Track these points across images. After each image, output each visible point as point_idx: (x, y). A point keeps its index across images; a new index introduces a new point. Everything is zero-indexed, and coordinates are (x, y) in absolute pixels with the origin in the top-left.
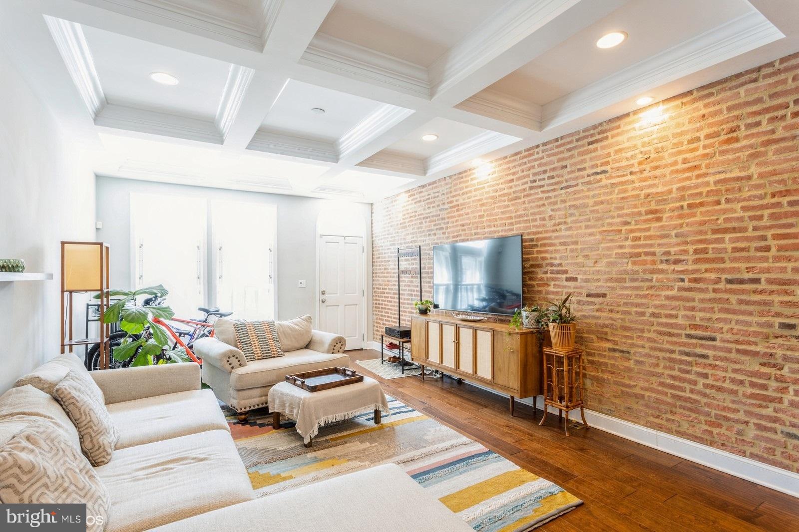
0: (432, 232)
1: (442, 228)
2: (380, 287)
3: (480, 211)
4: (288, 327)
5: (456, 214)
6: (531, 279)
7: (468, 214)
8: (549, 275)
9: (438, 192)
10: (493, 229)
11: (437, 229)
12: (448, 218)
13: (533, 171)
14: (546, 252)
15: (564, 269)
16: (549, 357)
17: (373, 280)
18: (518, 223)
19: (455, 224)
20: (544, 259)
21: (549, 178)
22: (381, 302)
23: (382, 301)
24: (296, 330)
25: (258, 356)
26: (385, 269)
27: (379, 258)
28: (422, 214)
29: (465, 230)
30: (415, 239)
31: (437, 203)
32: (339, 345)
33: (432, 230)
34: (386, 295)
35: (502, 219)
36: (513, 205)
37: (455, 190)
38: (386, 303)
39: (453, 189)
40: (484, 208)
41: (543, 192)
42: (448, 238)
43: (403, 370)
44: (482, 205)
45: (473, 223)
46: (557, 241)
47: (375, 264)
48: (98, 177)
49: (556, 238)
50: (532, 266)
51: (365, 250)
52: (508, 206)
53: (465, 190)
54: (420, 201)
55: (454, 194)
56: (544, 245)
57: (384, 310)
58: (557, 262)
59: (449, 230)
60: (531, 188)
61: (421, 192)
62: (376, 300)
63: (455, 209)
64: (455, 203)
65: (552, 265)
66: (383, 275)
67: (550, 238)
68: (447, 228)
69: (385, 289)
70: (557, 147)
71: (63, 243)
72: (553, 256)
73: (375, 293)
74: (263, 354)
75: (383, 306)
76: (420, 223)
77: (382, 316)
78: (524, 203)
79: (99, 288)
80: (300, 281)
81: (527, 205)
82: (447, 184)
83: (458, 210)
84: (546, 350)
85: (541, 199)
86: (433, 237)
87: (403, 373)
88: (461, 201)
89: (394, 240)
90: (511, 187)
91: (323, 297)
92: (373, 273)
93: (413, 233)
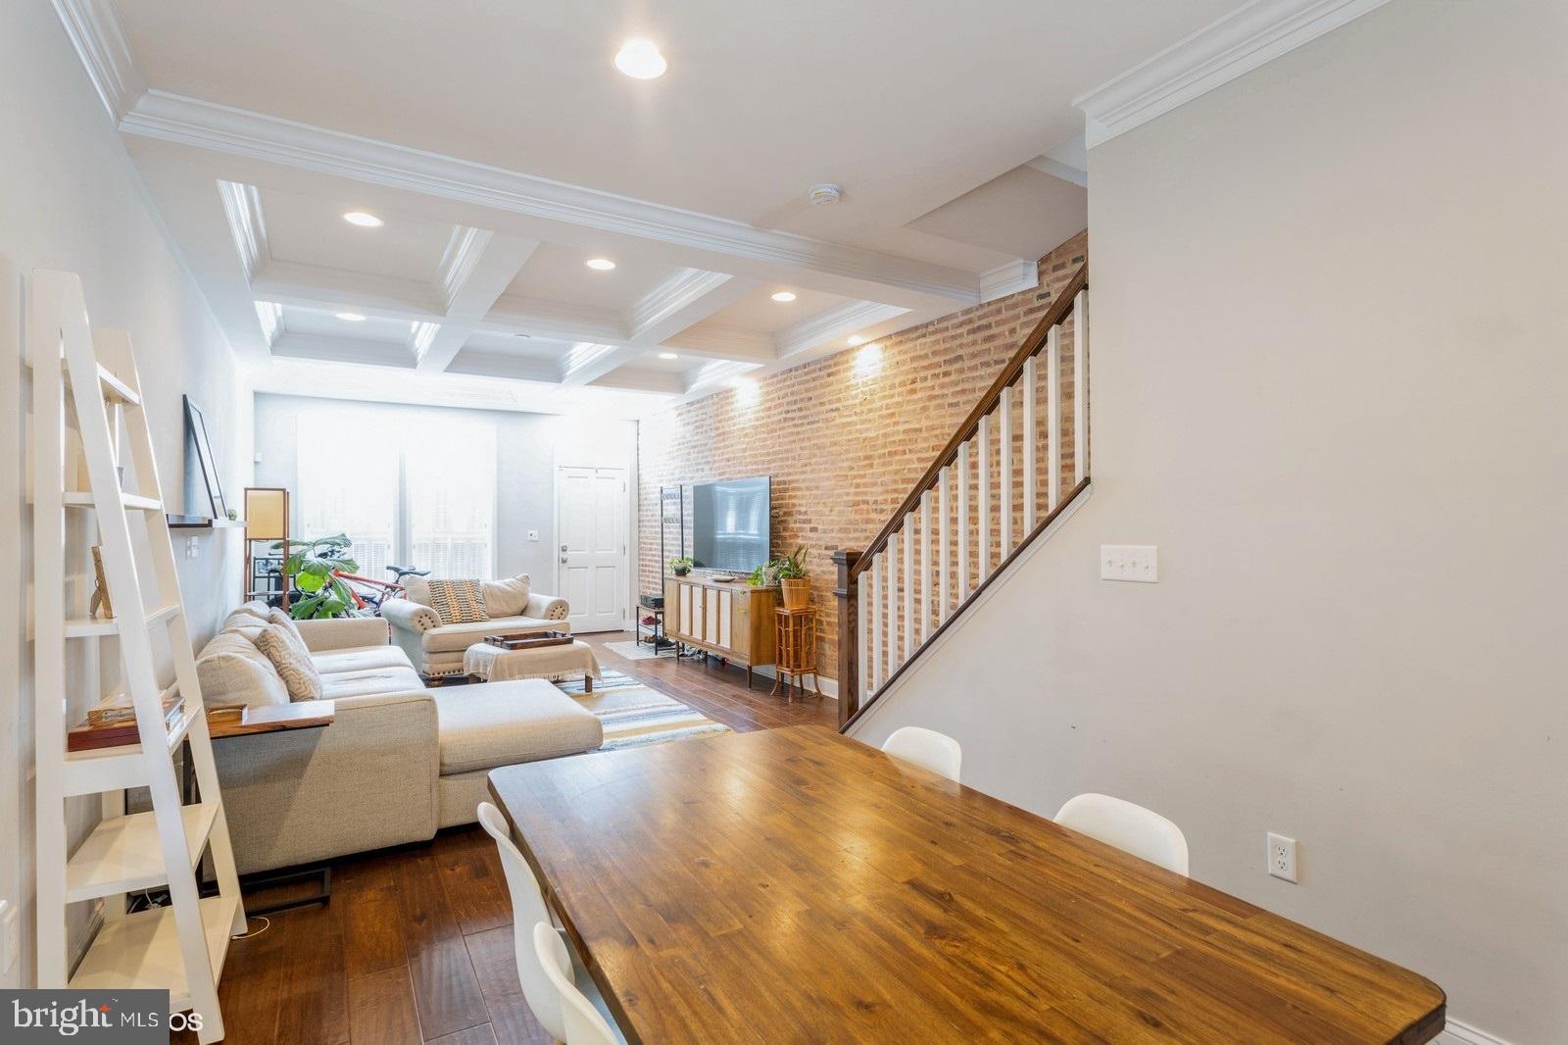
0: (700, 467)
1: (708, 462)
2: (646, 540)
3: (743, 442)
5: (722, 444)
6: (785, 530)
7: (732, 446)
8: (798, 525)
9: (706, 413)
10: (755, 467)
11: (705, 463)
12: (716, 449)
13: (787, 400)
14: (795, 497)
15: (808, 517)
17: (639, 532)
18: (774, 461)
19: (721, 458)
20: (794, 505)
21: (800, 409)
22: (647, 563)
23: (650, 561)
26: (652, 516)
27: (646, 499)
28: (690, 441)
29: (729, 466)
30: (683, 474)
31: (705, 428)
33: (700, 464)
34: (653, 553)
35: (761, 455)
36: (772, 438)
37: (722, 414)
38: (654, 564)
39: (719, 412)
40: (747, 440)
41: (795, 426)
42: (714, 475)
44: (746, 435)
45: (738, 458)
46: (803, 485)
47: (642, 508)
49: (804, 480)
50: (785, 513)
51: (628, 489)
52: (765, 439)
53: (730, 414)
54: (688, 424)
55: (720, 418)
56: (794, 489)
57: (651, 574)
58: (803, 509)
59: (716, 465)
60: (785, 420)
61: (689, 411)
62: (643, 560)
63: (721, 438)
64: (721, 431)
65: (800, 513)
66: (651, 524)
67: (796, 481)
68: (715, 462)
69: (652, 544)
70: (806, 374)
72: (801, 502)
73: (640, 548)
75: (651, 569)
76: (689, 454)
77: (649, 582)
78: (779, 437)
79: (282, 537)
81: (781, 440)
82: (714, 404)
83: (724, 440)
85: (792, 433)
86: (700, 474)
88: (727, 429)
89: (662, 475)
90: (769, 417)
92: (639, 521)
93: (681, 467)
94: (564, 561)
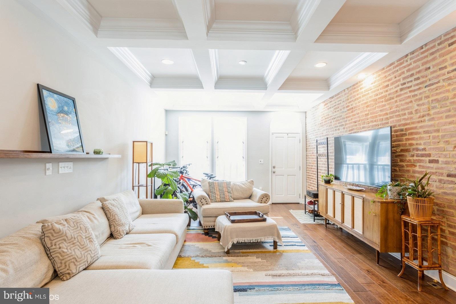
0: (338, 128)
1: (343, 125)
2: (310, 164)
3: (366, 111)
4: (239, 185)
5: (351, 114)
6: (402, 161)
7: (358, 114)
8: (415, 158)
9: (341, 100)
10: (374, 123)
11: (340, 126)
12: (347, 117)
13: (403, 76)
14: (413, 139)
15: (427, 153)
16: (406, 224)
17: (307, 160)
18: (391, 117)
19: (350, 121)
20: (411, 145)
21: (416, 79)
22: (310, 174)
23: (311, 173)
24: (243, 188)
25: (218, 200)
26: (312, 153)
27: (309, 146)
28: (332, 116)
29: (356, 125)
30: (328, 133)
31: (340, 108)
32: (265, 198)
33: (337, 126)
34: (313, 170)
35: (380, 116)
36: (389, 104)
37: (351, 98)
38: (313, 175)
39: (349, 97)
40: (369, 108)
41: (410, 91)
42: (346, 131)
43: (314, 219)
44: (367, 107)
45: (362, 120)
46: (421, 130)
47: (308, 150)
48: (167, 111)
49: (421, 127)
50: (402, 150)
51: (301, 141)
52: (385, 105)
53: (357, 97)
54: (330, 108)
55: (350, 100)
56: (411, 134)
57: (312, 180)
58: (421, 147)
59: (347, 126)
60: (401, 90)
61: (331, 102)
62: (308, 173)
63: (350, 111)
64: (351, 107)
65: (417, 150)
66: (312, 157)
67: (415, 128)
68: (346, 125)
69: (313, 166)
70: (422, 53)
71: (134, 142)
72: (419, 142)
73: (307, 168)
74: (221, 199)
75: (312, 177)
76: (331, 122)
77: (311, 183)
78: (396, 101)
79: (146, 162)
80: (260, 160)
81: (398, 104)
82: (346, 94)
83: (352, 112)
84: (404, 218)
85: (409, 97)
86: (337, 131)
87: (314, 221)
88: (354, 105)
89: (317, 135)
90: (387, 91)
91: (274, 170)
92: (306, 156)
93: (326, 129)
94: (274, 173)
